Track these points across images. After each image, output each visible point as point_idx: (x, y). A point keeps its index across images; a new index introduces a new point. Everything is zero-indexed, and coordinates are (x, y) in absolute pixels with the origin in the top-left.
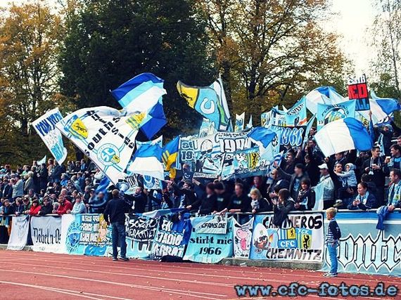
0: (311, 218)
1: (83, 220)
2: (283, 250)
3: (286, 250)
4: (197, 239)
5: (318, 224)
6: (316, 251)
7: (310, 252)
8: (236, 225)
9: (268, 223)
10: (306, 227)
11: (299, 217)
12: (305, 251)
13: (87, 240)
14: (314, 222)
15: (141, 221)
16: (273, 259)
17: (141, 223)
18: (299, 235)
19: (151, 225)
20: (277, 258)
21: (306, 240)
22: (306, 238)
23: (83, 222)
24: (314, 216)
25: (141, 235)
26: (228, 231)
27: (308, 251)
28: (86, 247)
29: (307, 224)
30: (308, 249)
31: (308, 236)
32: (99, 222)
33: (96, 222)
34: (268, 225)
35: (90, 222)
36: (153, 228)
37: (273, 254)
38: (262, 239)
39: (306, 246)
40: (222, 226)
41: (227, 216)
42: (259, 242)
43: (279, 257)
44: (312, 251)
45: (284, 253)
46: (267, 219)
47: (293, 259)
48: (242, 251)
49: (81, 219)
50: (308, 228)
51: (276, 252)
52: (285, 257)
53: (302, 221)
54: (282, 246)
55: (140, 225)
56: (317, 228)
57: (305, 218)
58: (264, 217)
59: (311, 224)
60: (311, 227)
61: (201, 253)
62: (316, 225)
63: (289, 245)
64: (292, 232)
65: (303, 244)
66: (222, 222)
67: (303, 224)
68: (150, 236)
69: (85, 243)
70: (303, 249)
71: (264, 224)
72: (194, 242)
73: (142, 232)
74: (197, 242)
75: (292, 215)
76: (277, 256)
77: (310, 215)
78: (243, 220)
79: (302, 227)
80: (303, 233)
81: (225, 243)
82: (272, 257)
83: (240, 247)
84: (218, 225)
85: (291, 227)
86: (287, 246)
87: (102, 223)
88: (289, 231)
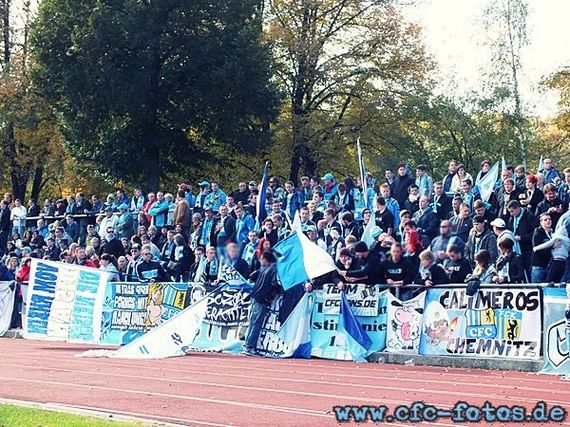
0: (522, 294)
1: (118, 291)
2: (474, 341)
3: (478, 341)
4: (326, 323)
5: (532, 304)
6: (527, 343)
7: (518, 344)
8: (394, 303)
9: (448, 301)
10: (511, 307)
11: (500, 294)
12: (509, 343)
13: (126, 323)
14: (527, 300)
15: (225, 294)
16: (458, 354)
17: (225, 298)
18: (500, 319)
19: (245, 301)
20: (464, 353)
21: (512, 327)
22: (513, 323)
23: (118, 295)
24: (526, 292)
25: (226, 315)
26: (380, 312)
27: (515, 343)
28: (124, 333)
29: (513, 302)
30: (515, 340)
31: (515, 322)
32: (147, 295)
33: (142, 295)
34: (449, 304)
35: (130, 296)
36: (247, 306)
37: (458, 346)
38: (437, 324)
39: (511, 335)
40: (371, 304)
41: (378, 290)
42: (433, 328)
43: (467, 352)
44: (521, 343)
45: (475, 346)
46: (447, 295)
47: (491, 355)
48: (403, 341)
49: (114, 289)
50: (515, 309)
51: (463, 343)
52: (478, 352)
53: (505, 298)
54: (472, 335)
55: (224, 302)
56: (530, 309)
57: (511, 295)
58: (443, 292)
59: (521, 303)
60: (520, 308)
61: (332, 344)
62: (528, 305)
63: (484, 335)
64: (488, 314)
65: (506, 333)
66: (370, 298)
67: (507, 303)
68: (242, 317)
69: (123, 328)
70: (507, 339)
71: (442, 302)
72: (320, 327)
73: (228, 312)
74: (326, 328)
75: (489, 290)
76: (465, 351)
77: (519, 291)
79: (505, 307)
80: (507, 316)
81: (375, 330)
82: (456, 352)
83: (400, 335)
84: (363, 304)
85: (486, 306)
86: (479, 335)
87: (154, 296)
88: (484, 313)
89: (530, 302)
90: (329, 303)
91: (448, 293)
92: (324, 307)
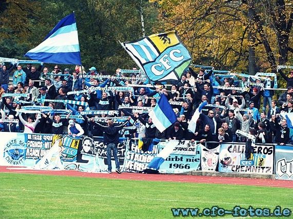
0: (266, 148)
1: (30, 138)
3: (245, 166)
5: (270, 152)
8: (204, 150)
9: (231, 149)
10: (261, 153)
11: (256, 147)
13: (37, 155)
14: (268, 150)
18: (256, 158)
19: (119, 146)
20: (240, 172)
22: (261, 160)
23: (30, 140)
24: (268, 147)
27: (262, 168)
31: (263, 159)
33: (47, 141)
35: (40, 141)
38: (226, 159)
39: (260, 164)
44: (265, 167)
45: (244, 169)
47: (252, 172)
48: (208, 167)
49: (26, 137)
51: (239, 167)
52: (246, 171)
53: (258, 149)
54: (243, 164)
57: (261, 148)
60: (265, 154)
61: (170, 167)
63: (248, 164)
66: (192, 147)
69: (34, 158)
70: (258, 166)
74: (166, 160)
76: (240, 170)
79: (258, 153)
80: (259, 157)
81: (193, 161)
82: (236, 171)
83: (207, 164)
84: (188, 149)
86: (246, 164)
91: (231, 146)
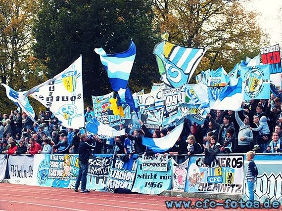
0: (234, 159)
1: (51, 159)
2: (212, 184)
3: (213, 184)
4: (144, 175)
5: (239, 165)
6: (237, 186)
7: (233, 186)
8: (175, 165)
9: (200, 163)
10: (230, 166)
11: (225, 159)
12: (229, 185)
13: (55, 175)
15: (98, 160)
17: (98, 162)
18: (224, 172)
19: (107, 163)
20: (206, 191)
21: (230, 177)
22: (230, 175)
23: (51, 161)
24: (237, 158)
25: (98, 171)
26: (168, 169)
27: (231, 186)
28: (53, 180)
29: (230, 164)
30: (232, 184)
31: (231, 174)
32: (64, 161)
33: (62, 161)
34: (200, 164)
35: (57, 161)
36: (107, 166)
37: (203, 187)
38: (195, 175)
40: (164, 165)
41: (167, 157)
42: (192, 178)
45: (212, 187)
47: (220, 192)
48: (179, 185)
50: (231, 167)
51: (206, 186)
52: (213, 190)
55: (97, 164)
56: (238, 167)
57: (229, 159)
58: (197, 158)
59: (234, 164)
60: (234, 167)
61: (146, 186)
64: (219, 170)
66: (163, 162)
67: (228, 164)
68: (105, 172)
69: (53, 177)
71: (197, 164)
72: (141, 177)
73: (99, 169)
74: (143, 178)
75: (219, 157)
76: (207, 189)
77: (233, 157)
78: (181, 161)
79: (227, 166)
81: (166, 179)
82: (202, 190)
83: (177, 182)
84: (160, 164)
85: (218, 166)
86: (214, 181)
87: (67, 161)
88: (217, 170)
89: (238, 163)
90: (145, 164)
91: (200, 159)
92: (143, 167)
